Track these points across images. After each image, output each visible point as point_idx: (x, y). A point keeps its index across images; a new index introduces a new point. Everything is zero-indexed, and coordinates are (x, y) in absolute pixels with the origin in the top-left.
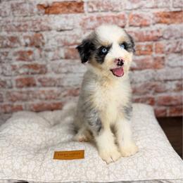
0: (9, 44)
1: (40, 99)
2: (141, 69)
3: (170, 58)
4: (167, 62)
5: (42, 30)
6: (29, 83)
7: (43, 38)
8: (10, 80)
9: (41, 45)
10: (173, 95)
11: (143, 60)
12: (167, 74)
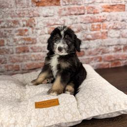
0: (12, 25)
1: (32, 60)
2: (94, 39)
3: (111, 32)
4: (109, 34)
5: (34, 16)
6: (25, 50)
7: (35, 21)
8: (12, 49)
9: (33, 25)
10: (113, 54)
11: (95, 34)
12: (109, 42)
